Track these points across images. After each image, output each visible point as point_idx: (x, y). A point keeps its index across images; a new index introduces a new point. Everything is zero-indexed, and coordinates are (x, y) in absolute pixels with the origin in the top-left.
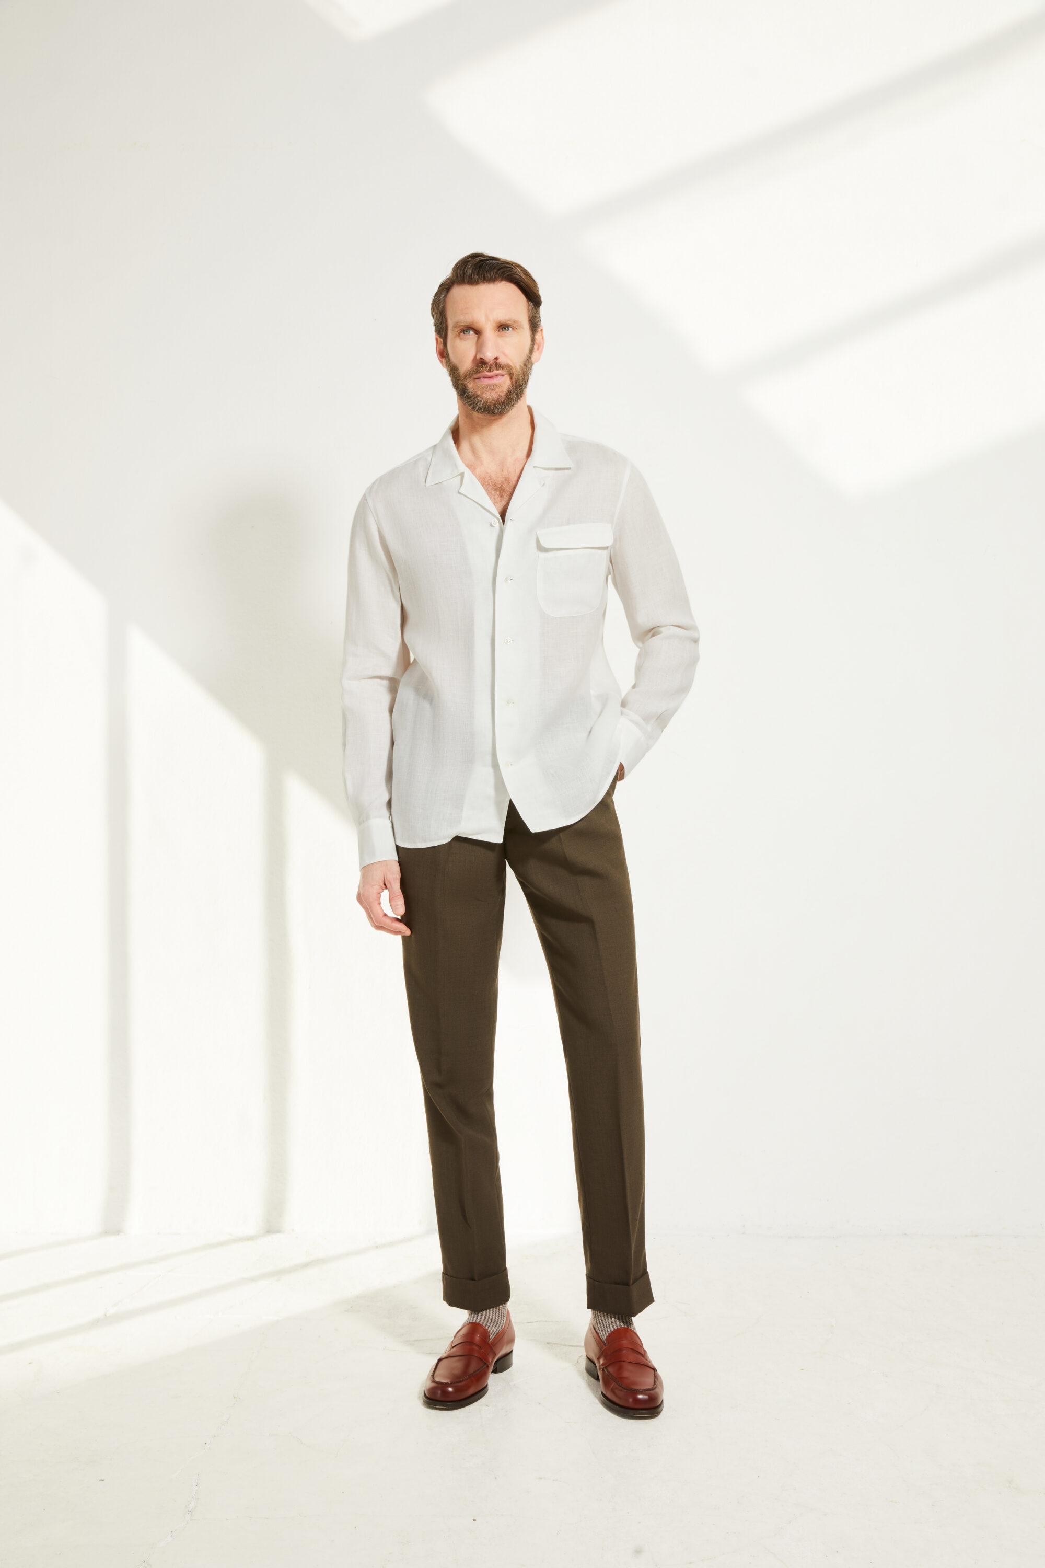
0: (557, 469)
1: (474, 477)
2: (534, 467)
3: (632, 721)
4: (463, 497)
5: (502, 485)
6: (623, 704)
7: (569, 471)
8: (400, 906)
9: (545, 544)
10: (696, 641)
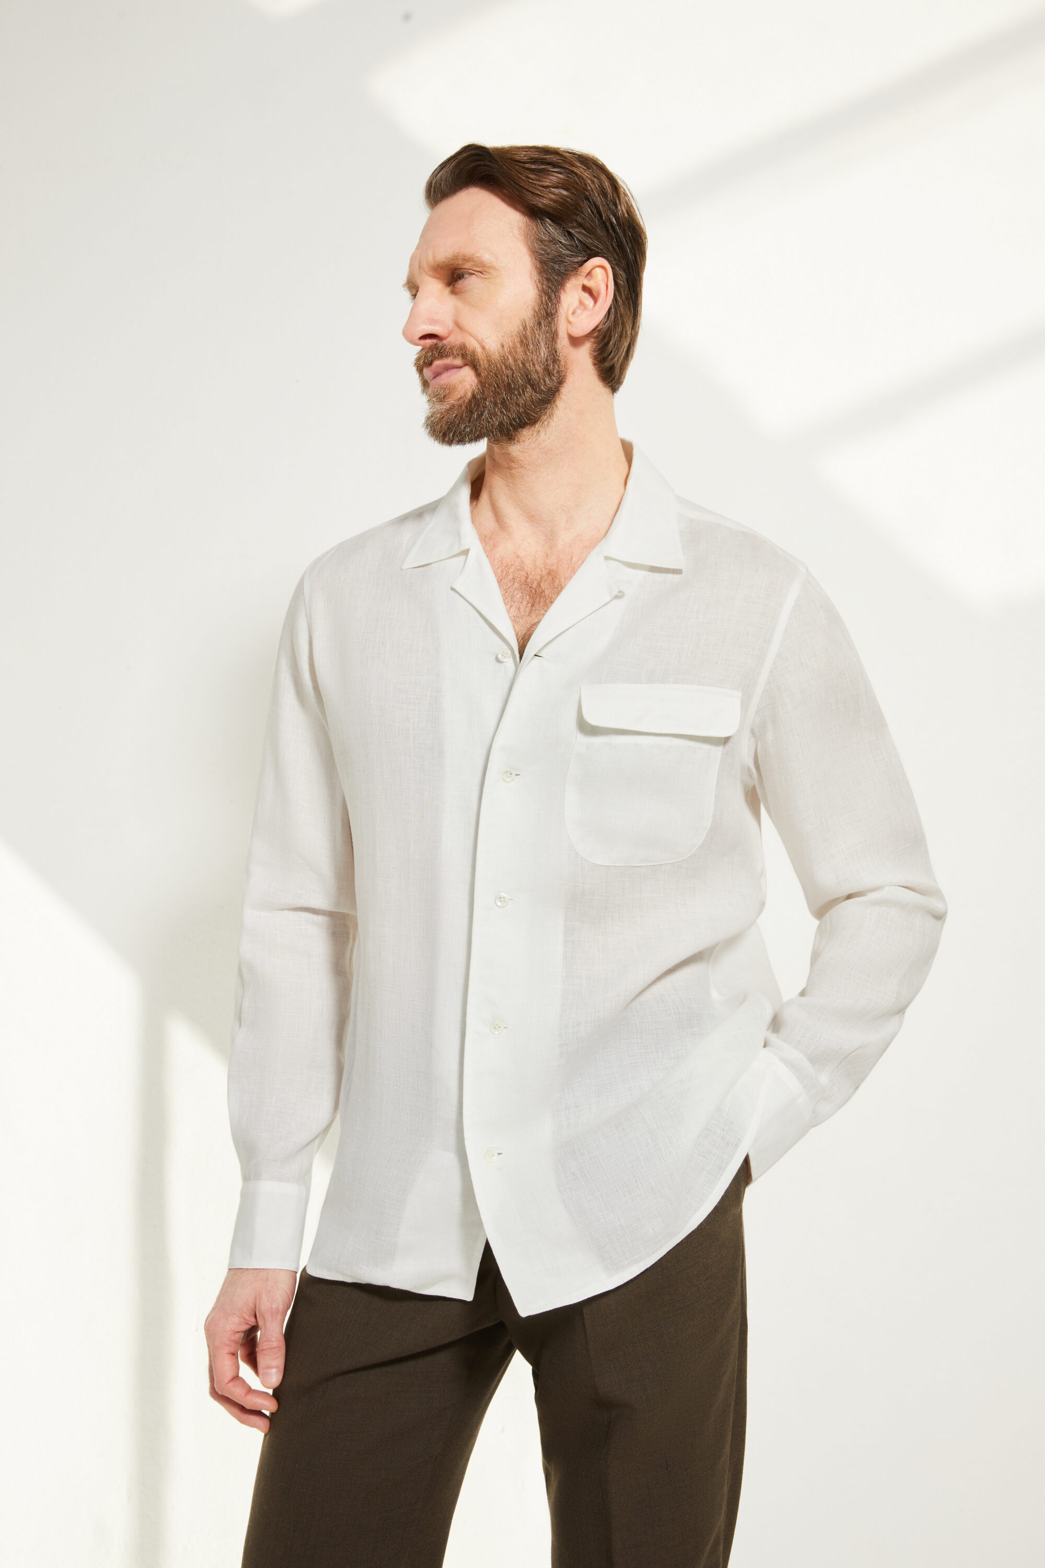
0: (654, 569)
1: (486, 562)
2: (607, 558)
3: (786, 1062)
4: (457, 595)
5: (539, 585)
6: (776, 1024)
7: (676, 577)
8: (274, 1370)
9: (592, 719)
10: (940, 917)
